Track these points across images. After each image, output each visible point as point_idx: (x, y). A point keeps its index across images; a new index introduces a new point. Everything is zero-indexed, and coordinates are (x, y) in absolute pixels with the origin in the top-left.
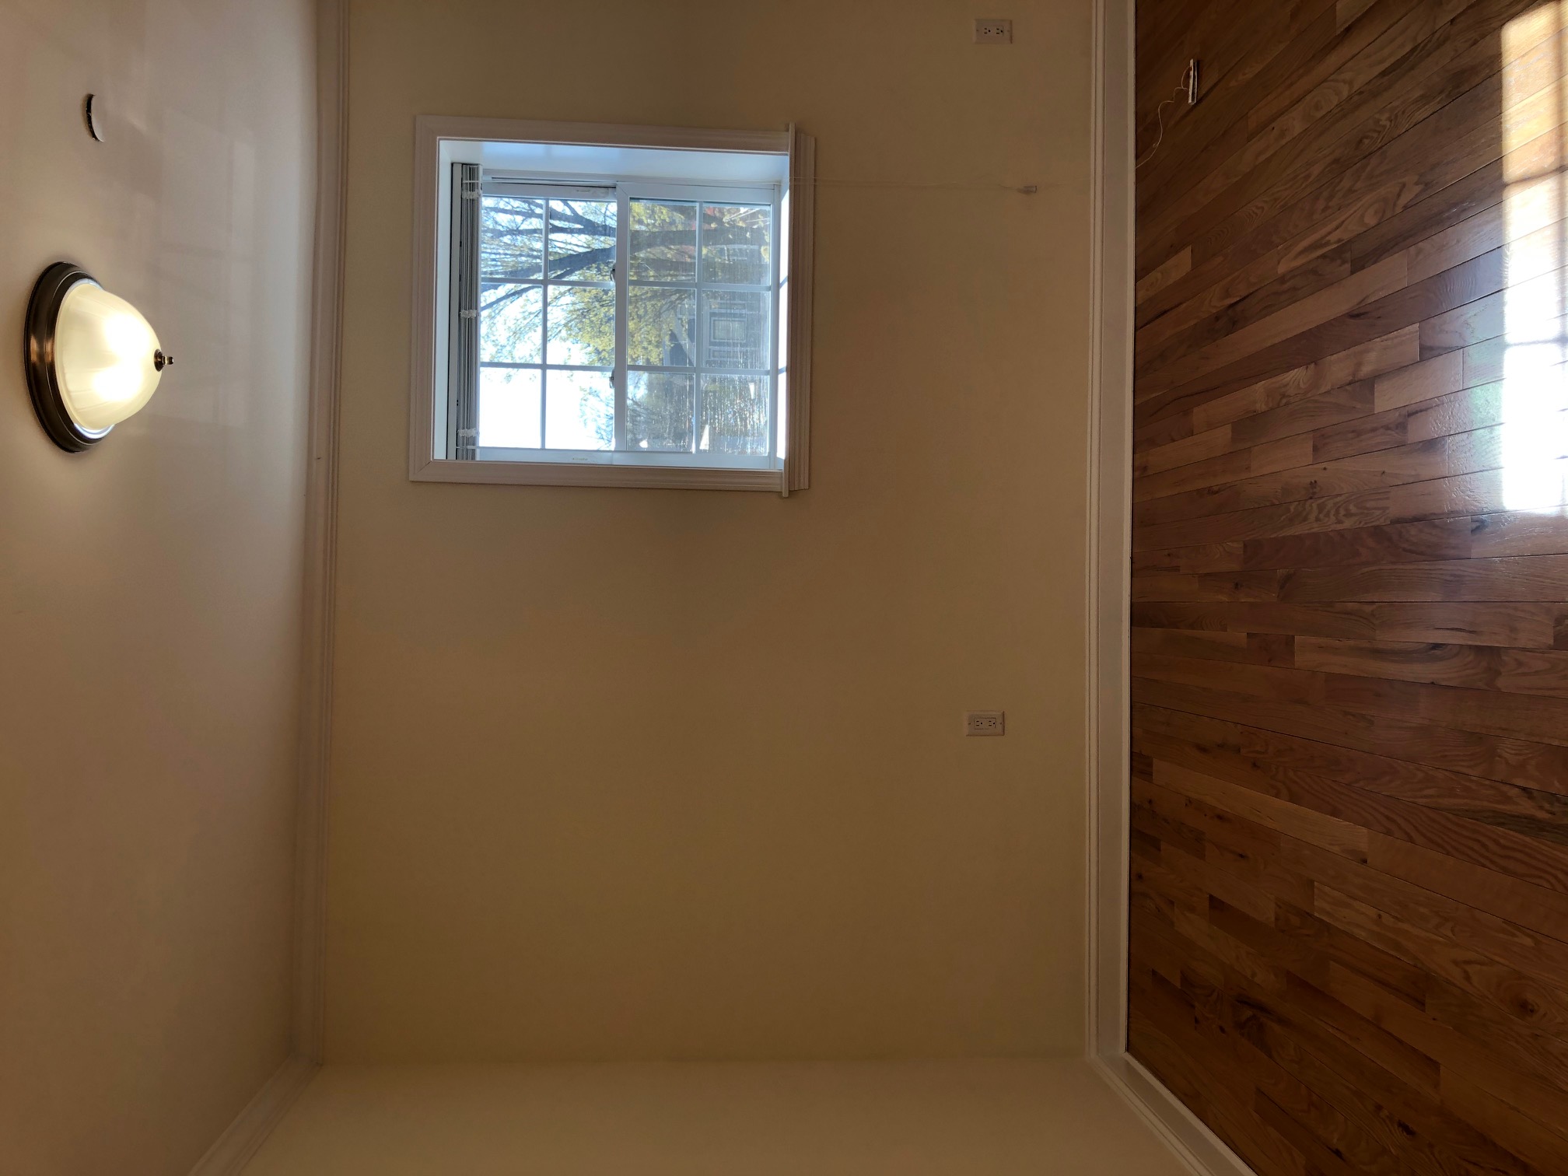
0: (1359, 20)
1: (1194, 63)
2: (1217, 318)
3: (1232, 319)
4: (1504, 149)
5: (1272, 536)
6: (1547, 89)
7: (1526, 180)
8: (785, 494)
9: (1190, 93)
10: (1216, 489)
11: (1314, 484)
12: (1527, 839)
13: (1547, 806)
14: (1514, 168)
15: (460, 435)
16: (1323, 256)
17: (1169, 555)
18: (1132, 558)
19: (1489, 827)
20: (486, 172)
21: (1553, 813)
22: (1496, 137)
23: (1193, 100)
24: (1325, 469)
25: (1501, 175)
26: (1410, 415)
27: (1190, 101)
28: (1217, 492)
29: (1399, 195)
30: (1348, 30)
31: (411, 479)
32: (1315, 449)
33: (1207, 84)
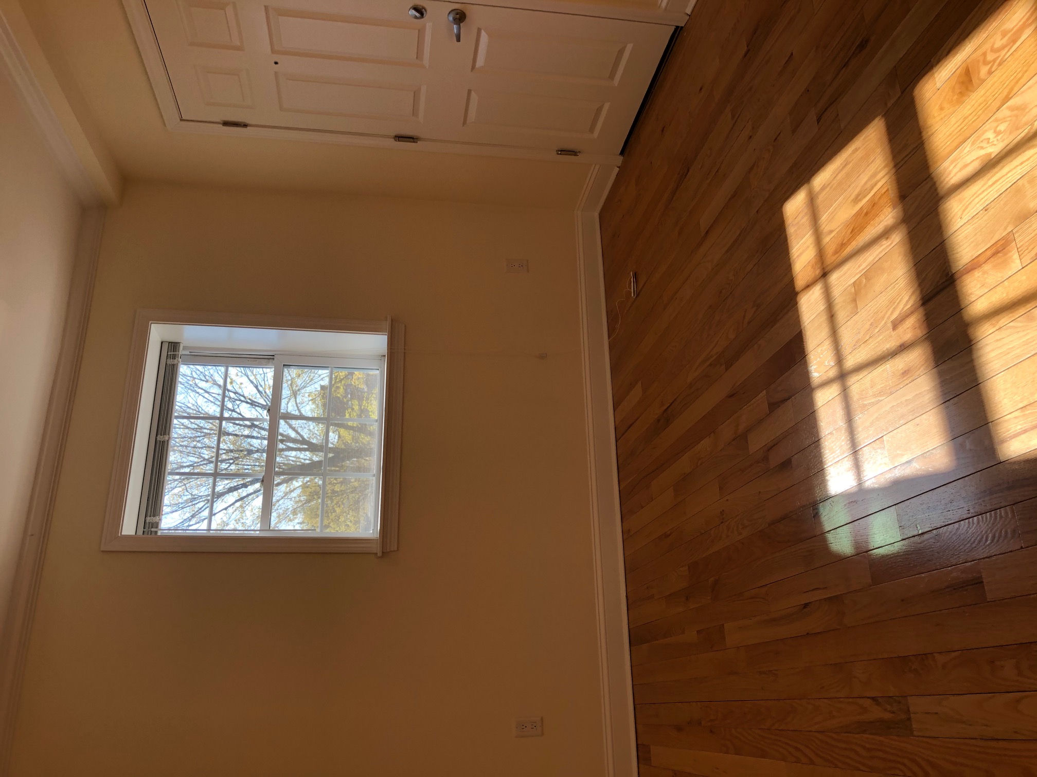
0: (712, 226)
1: (633, 274)
2: (659, 420)
3: (666, 419)
4: (793, 273)
5: (704, 556)
6: (810, 233)
7: (808, 287)
8: (380, 554)
9: (632, 291)
10: (669, 532)
11: (722, 512)
12: (882, 738)
13: (888, 707)
14: (800, 282)
15: (147, 521)
16: (710, 365)
17: (647, 588)
18: (627, 597)
19: (857, 736)
20: (185, 348)
21: (894, 713)
22: (788, 267)
23: (634, 295)
24: (727, 500)
25: (794, 288)
26: (768, 450)
27: (632, 295)
28: (670, 535)
29: (744, 317)
30: (707, 233)
31: (102, 549)
32: (721, 488)
33: (641, 285)
